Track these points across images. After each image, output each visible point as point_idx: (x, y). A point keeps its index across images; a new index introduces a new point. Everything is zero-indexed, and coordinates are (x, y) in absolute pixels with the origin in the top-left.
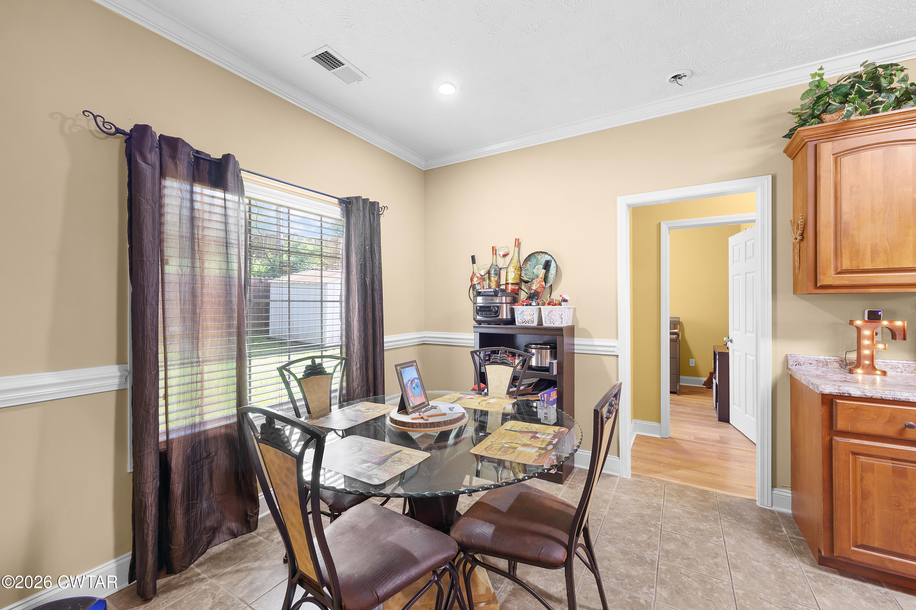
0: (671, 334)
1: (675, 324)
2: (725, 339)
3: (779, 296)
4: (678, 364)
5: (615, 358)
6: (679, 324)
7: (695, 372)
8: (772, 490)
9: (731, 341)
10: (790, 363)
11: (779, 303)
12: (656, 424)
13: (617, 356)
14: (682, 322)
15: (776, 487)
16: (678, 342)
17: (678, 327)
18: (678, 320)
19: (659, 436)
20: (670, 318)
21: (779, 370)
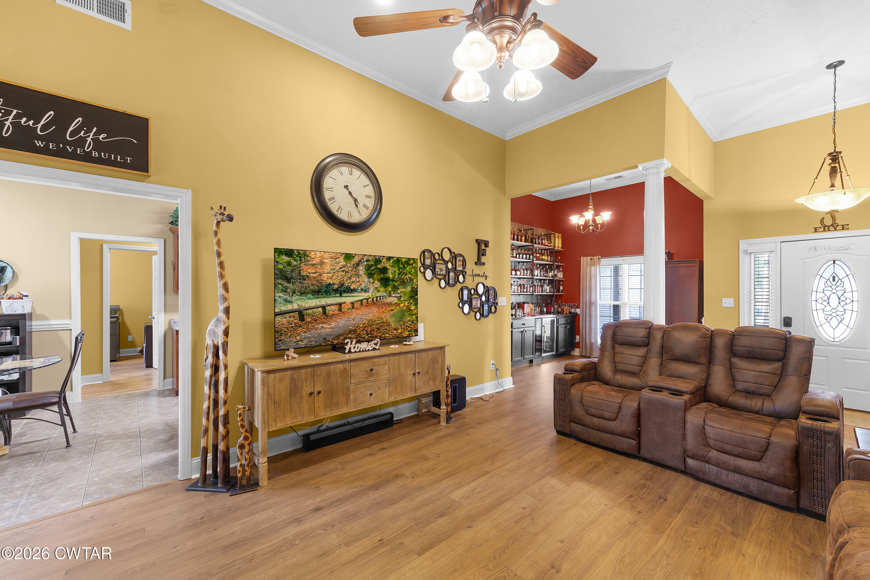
0: (111, 318)
1: (115, 311)
2: (150, 317)
3: (167, 293)
4: (118, 339)
5: (69, 331)
6: (119, 311)
7: (132, 345)
8: (164, 380)
9: (154, 318)
10: (172, 322)
11: (167, 297)
12: (100, 375)
13: (71, 330)
14: (121, 309)
15: (165, 379)
16: (118, 323)
17: (118, 312)
18: (118, 307)
19: (101, 382)
20: (110, 306)
21: (167, 326)
